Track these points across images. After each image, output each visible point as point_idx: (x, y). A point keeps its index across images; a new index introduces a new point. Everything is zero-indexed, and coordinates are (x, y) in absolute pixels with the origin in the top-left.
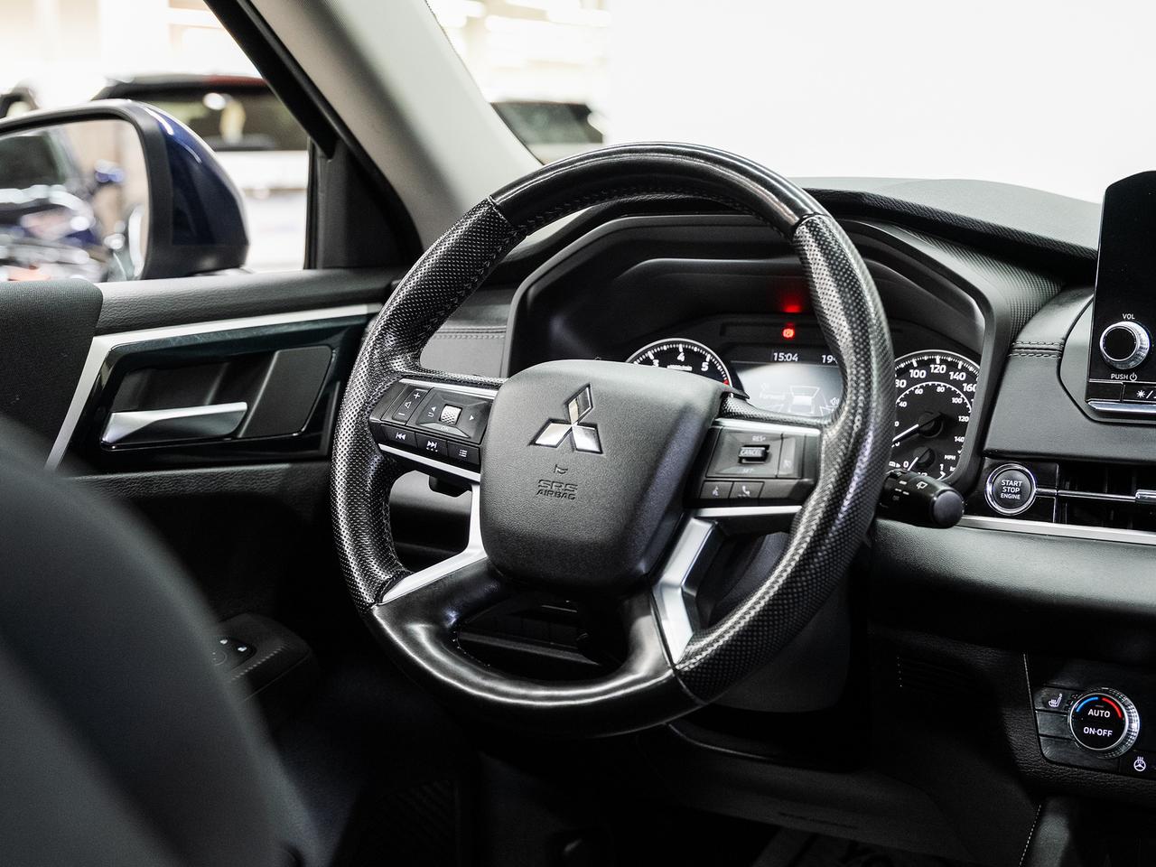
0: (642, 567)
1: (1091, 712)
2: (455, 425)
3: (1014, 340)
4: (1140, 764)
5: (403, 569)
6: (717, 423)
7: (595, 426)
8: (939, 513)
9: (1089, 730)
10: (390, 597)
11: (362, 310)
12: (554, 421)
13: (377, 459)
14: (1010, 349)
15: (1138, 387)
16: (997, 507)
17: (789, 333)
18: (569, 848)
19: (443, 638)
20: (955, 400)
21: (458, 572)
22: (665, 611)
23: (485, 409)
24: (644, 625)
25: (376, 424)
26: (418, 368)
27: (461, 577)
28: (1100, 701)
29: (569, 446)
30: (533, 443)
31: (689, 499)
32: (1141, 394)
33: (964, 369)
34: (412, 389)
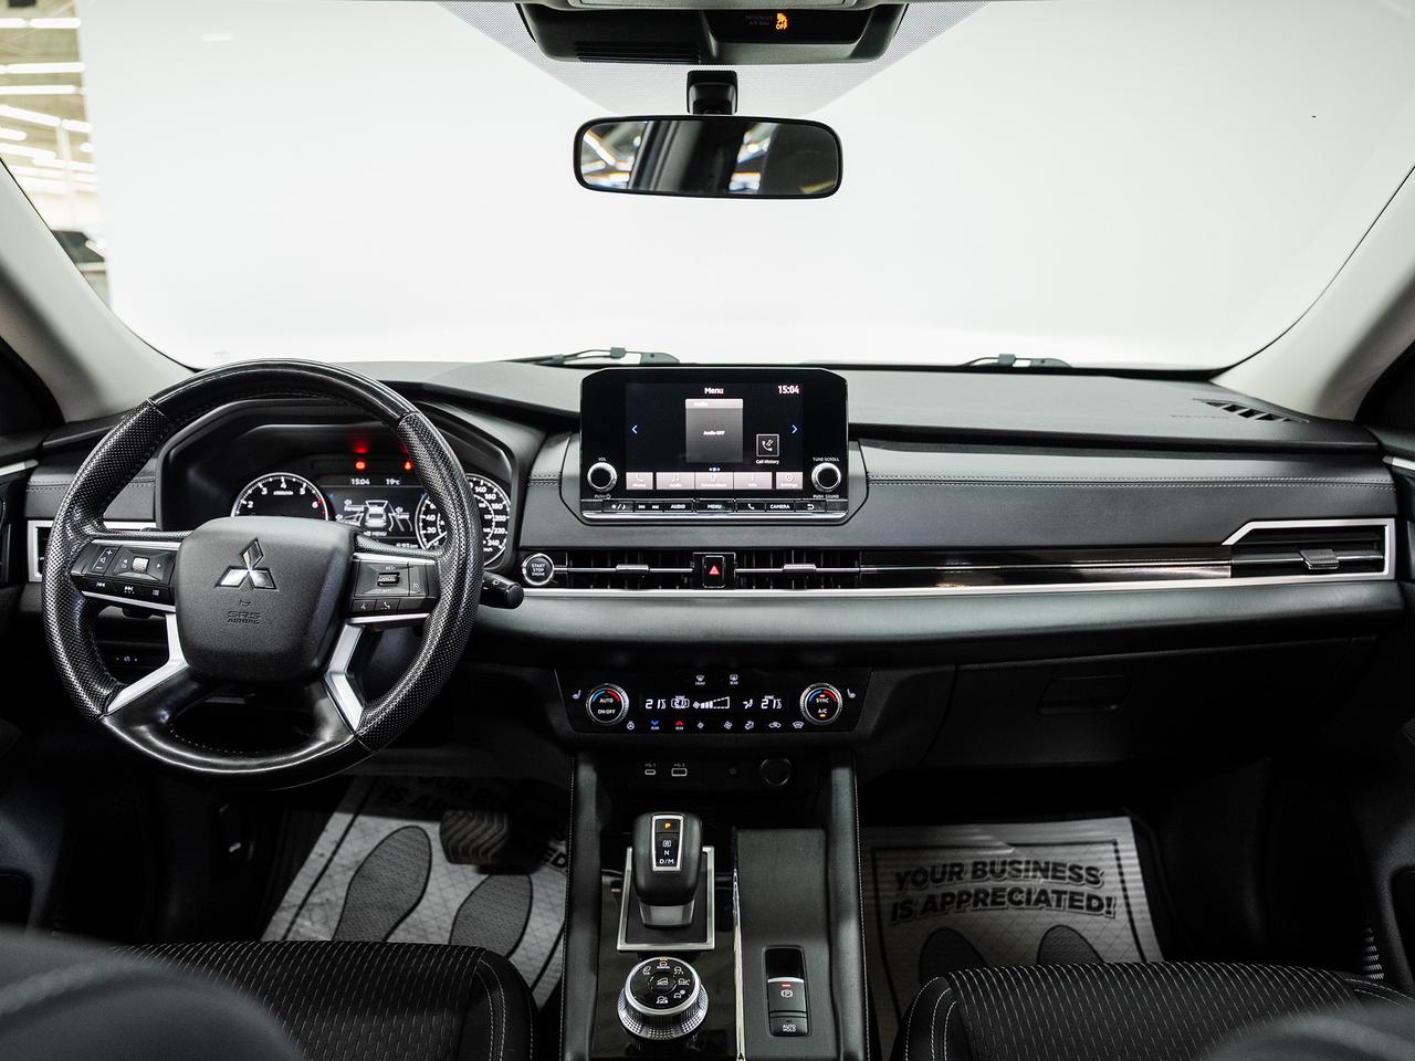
0: (316, 663)
1: (601, 701)
2: (146, 571)
3: (529, 473)
4: (631, 726)
5: (119, 683)
6: (355, 557)
7: (267, 569)
8: (510, 599)
9: (601, 712)
10: (112, 707)
11: (21, 467)
12: (233, 568)
13: (80, 602)
14: (528, 481)
15: (611, 503)
16: (529, 581)
17: (360, 465)
18: (222, 810)
19: (162, 732)
20: (481, 505)
21: (166, 681)
22: (338, 693)
23: (171, 558)
24: (324, 705)
25: (78, 577)
26: (105, 530)
27: (171, 684)
28: (606, 693)
29: (249, 586)
30: (218, 584)
31: (344, 610)
32: (614, 507)
33: (485, 485)
34: (103, 547)
